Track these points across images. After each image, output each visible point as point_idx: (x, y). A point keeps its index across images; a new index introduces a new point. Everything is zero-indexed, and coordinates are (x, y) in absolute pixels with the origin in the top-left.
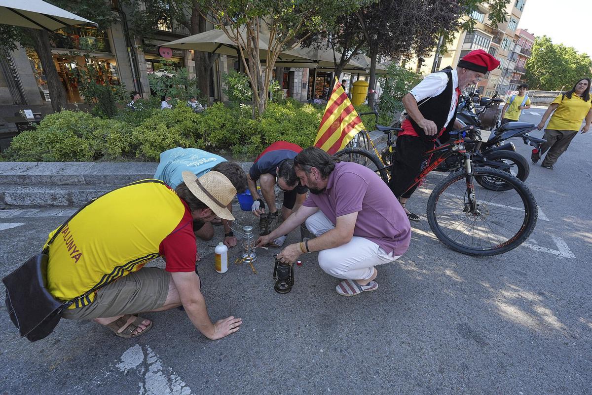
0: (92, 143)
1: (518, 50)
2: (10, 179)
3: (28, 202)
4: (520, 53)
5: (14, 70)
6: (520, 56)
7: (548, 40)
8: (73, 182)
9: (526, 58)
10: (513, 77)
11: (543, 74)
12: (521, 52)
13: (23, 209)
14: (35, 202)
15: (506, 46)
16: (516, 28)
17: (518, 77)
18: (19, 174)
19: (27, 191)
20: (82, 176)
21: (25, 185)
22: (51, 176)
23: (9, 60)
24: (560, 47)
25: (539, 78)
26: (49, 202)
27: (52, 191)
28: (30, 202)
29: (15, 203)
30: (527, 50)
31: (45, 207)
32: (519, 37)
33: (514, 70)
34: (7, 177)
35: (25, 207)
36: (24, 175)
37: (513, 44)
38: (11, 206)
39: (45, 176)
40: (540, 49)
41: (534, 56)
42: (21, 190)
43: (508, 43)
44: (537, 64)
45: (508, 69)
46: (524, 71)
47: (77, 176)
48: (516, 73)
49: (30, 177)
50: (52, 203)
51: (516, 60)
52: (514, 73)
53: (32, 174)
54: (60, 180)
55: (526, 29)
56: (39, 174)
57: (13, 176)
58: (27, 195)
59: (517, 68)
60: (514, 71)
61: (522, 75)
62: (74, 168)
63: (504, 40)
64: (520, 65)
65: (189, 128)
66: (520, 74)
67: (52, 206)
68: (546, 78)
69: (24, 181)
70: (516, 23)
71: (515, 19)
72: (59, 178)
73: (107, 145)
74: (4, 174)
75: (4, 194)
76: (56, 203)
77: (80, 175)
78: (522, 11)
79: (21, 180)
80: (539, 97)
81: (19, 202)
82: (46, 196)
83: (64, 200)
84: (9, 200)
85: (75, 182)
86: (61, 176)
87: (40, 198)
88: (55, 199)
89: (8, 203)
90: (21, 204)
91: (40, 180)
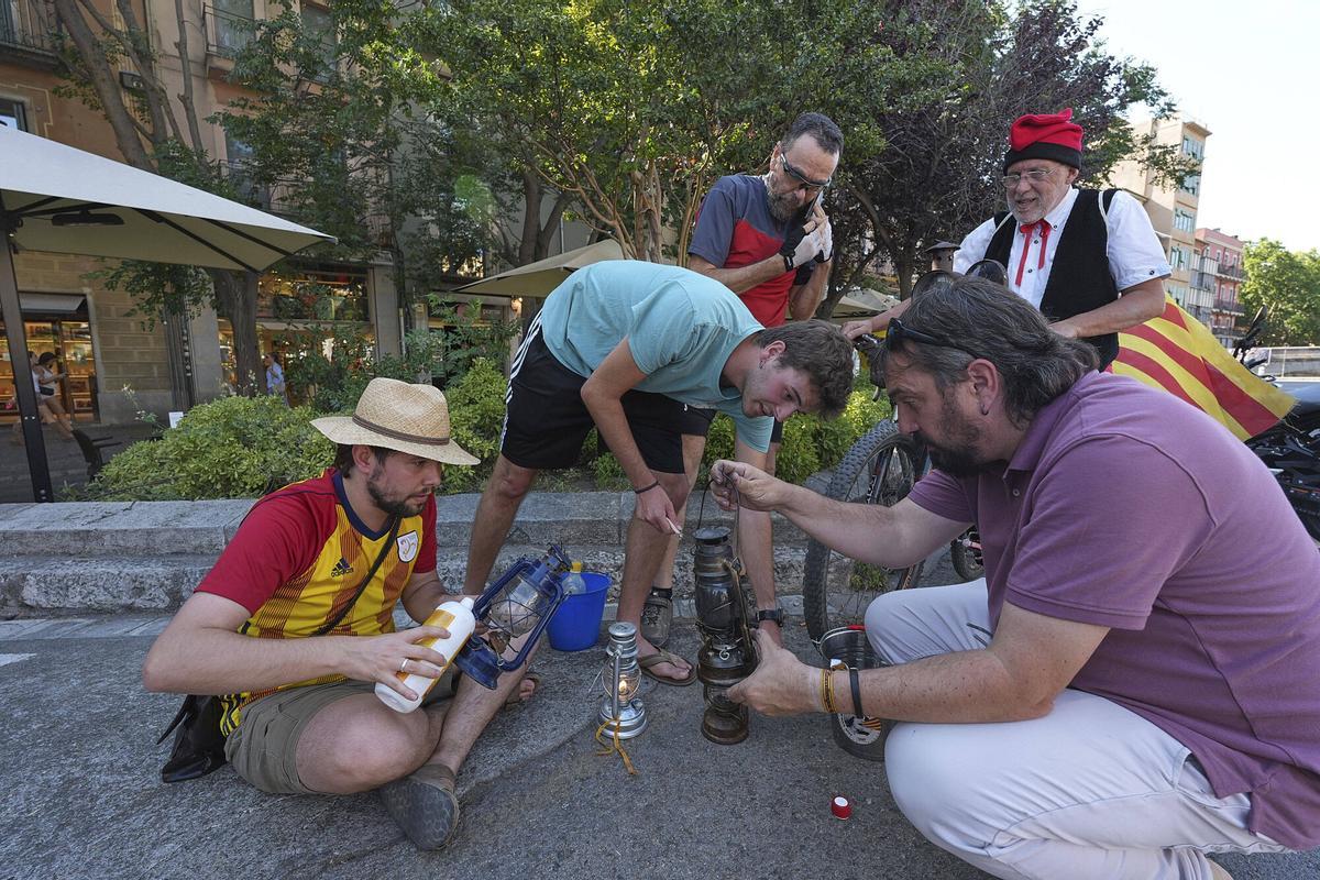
0: (269, 459)
1: (1211, 268)
2: (54, 541)
3: (75, 599)
4: (1218, 275)
5: (188, 358)
6: (1221, 281)
7: (1274, 247)
8: (196, 548)
9: (1235, 283)
10: (1217, 322)
11: (1287, 314)
12: (1219, 272)
13: (59, 617)
14: (91, 601)
15: (1180, 261)
16: (1193, 226)
17: (1227, 323)
18: (79, 527)
19: (79, 570)
20: (220, 531)
21: (83, 556)
22: (149, 532)
23: (185, 341)
24: (1311, 257)
25: (1281, 322)
26: (125, 600)
27: (138, 570)
28: (79, 597)
29: (43, 602)
30: (1233, 267)
31: (111, 612)
32: (1205, 244)
33: (1215, 307)
34: (49, 535)
35: (64, 612)
36: (89, 531)
37: (1196, 259)
38: (30, 611)
39: (137, 531)
40: (1263, 264)
41: (1253, 278)
42: (69, 569)
43: (1183, 256)
44: (1265, 293)
45: (1199, 307)
46: (1238, 308)
47: (209, 531)
48: (1221, 314)
49: (99, 535)
50: (130, 602)
51: (1212, 289)
52: (1217, 314)
53: (106, 528)
54: (168, 541)
55: (1216, 227)
56: (124, 528)
57: (64, 533)
58: (77, 579)
59: (1219, 304)
60: (1214, 310)
61: (1237, 318)
62: (211, 511)
63: (1173, 250)
64: (1226, 297)
65: (494, 412)
66: (1231, 316)
67: (130, 610)
68: (1299, 321)
69: (83, 545)
70: (1193, 218)
71: (1187, 211)
72: (167, 535)
73: (301, 460)
74: (46, 529)
75: (24, 578)
76: (139, 602)
77: (216, 529)
78: (1198, 196)
79: (80, 544)
80: (1297, 360)
81: (54, 601)
82: (121, 584)
83: (160, 593)
84: (31, 594)
85: (201, 547)
86: (173, 533)
87: (105, 589)
88: (139, 591)
89: (28, 602)
90: (57, 604)
91: (121, 543)
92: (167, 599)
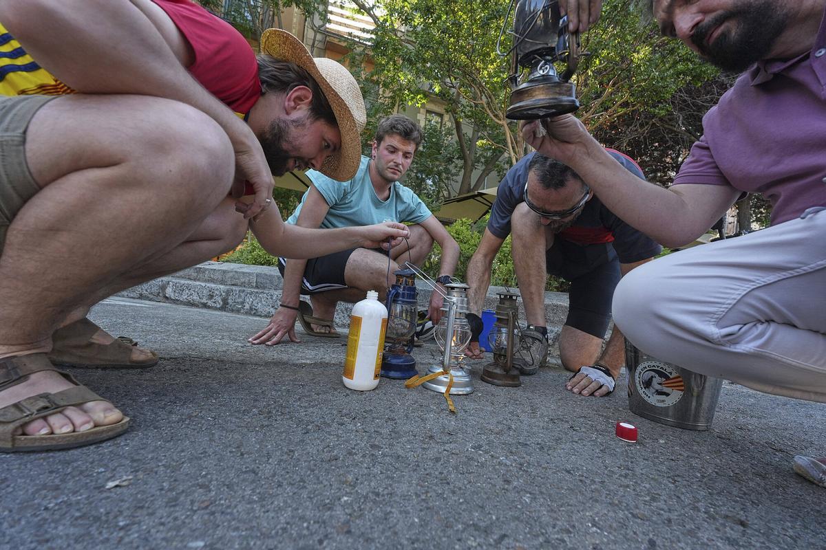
3: (184, 297)
8: (242, 283)
13: (176, 304)
14: (191, 298)
19: (191, 283)
20: (255, 275)
21: (195, 280)
22: (225, 273)
26: (204, 301)
27: (214, 286)
28: (186, 296)
29: (172, 295)
31: (197, 305)
35: (178, 302)
36: (201, 268)
38: (166, 299)
39: (220, 271)
47: (250, 275)
53: (207, 267)
54: (231, 278)
56: (215, 268)
58: (189, 287)
62: (255, 268)
67: (205, 306)
72: (232, 275)
75: (168, 284)
76: (210, 303)
77: (253, 273)
79: (195, 275)
82: (204, 292)
83: (219, 300)
84: (169, 291)
85: (245, 283)
86: (234, 273)
87: (198, 293)
88: (211, 297)
89: (167, 295)
90: (177, 298)
91: (212, 276)
92: (221, 303)
